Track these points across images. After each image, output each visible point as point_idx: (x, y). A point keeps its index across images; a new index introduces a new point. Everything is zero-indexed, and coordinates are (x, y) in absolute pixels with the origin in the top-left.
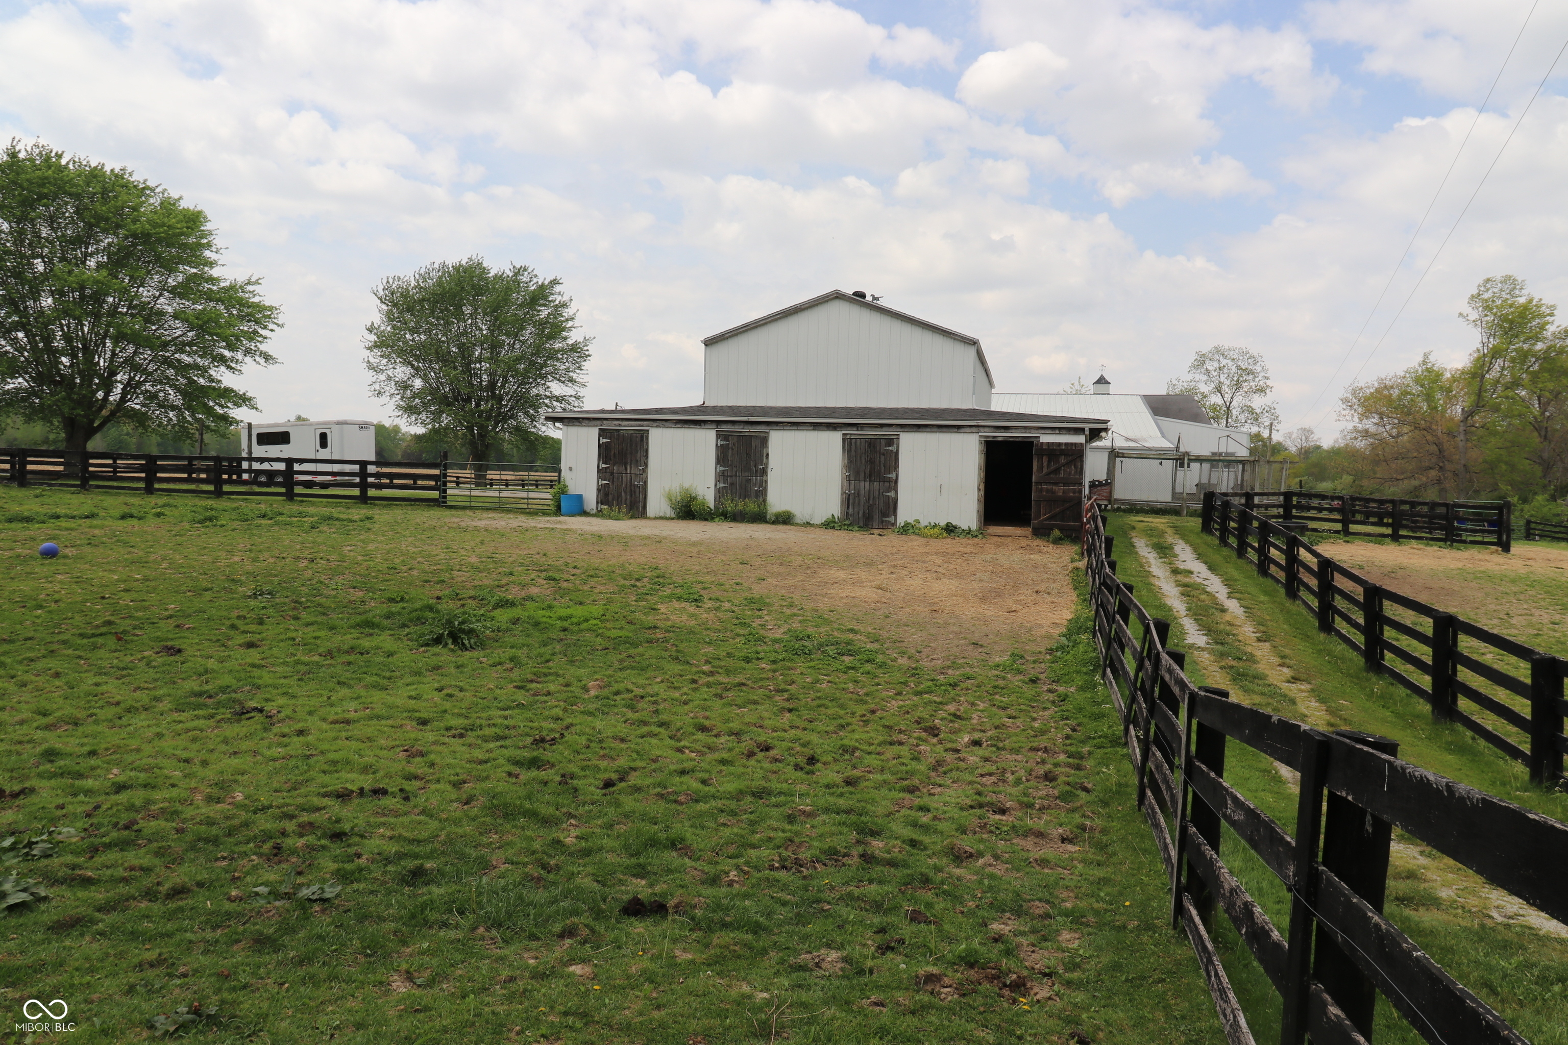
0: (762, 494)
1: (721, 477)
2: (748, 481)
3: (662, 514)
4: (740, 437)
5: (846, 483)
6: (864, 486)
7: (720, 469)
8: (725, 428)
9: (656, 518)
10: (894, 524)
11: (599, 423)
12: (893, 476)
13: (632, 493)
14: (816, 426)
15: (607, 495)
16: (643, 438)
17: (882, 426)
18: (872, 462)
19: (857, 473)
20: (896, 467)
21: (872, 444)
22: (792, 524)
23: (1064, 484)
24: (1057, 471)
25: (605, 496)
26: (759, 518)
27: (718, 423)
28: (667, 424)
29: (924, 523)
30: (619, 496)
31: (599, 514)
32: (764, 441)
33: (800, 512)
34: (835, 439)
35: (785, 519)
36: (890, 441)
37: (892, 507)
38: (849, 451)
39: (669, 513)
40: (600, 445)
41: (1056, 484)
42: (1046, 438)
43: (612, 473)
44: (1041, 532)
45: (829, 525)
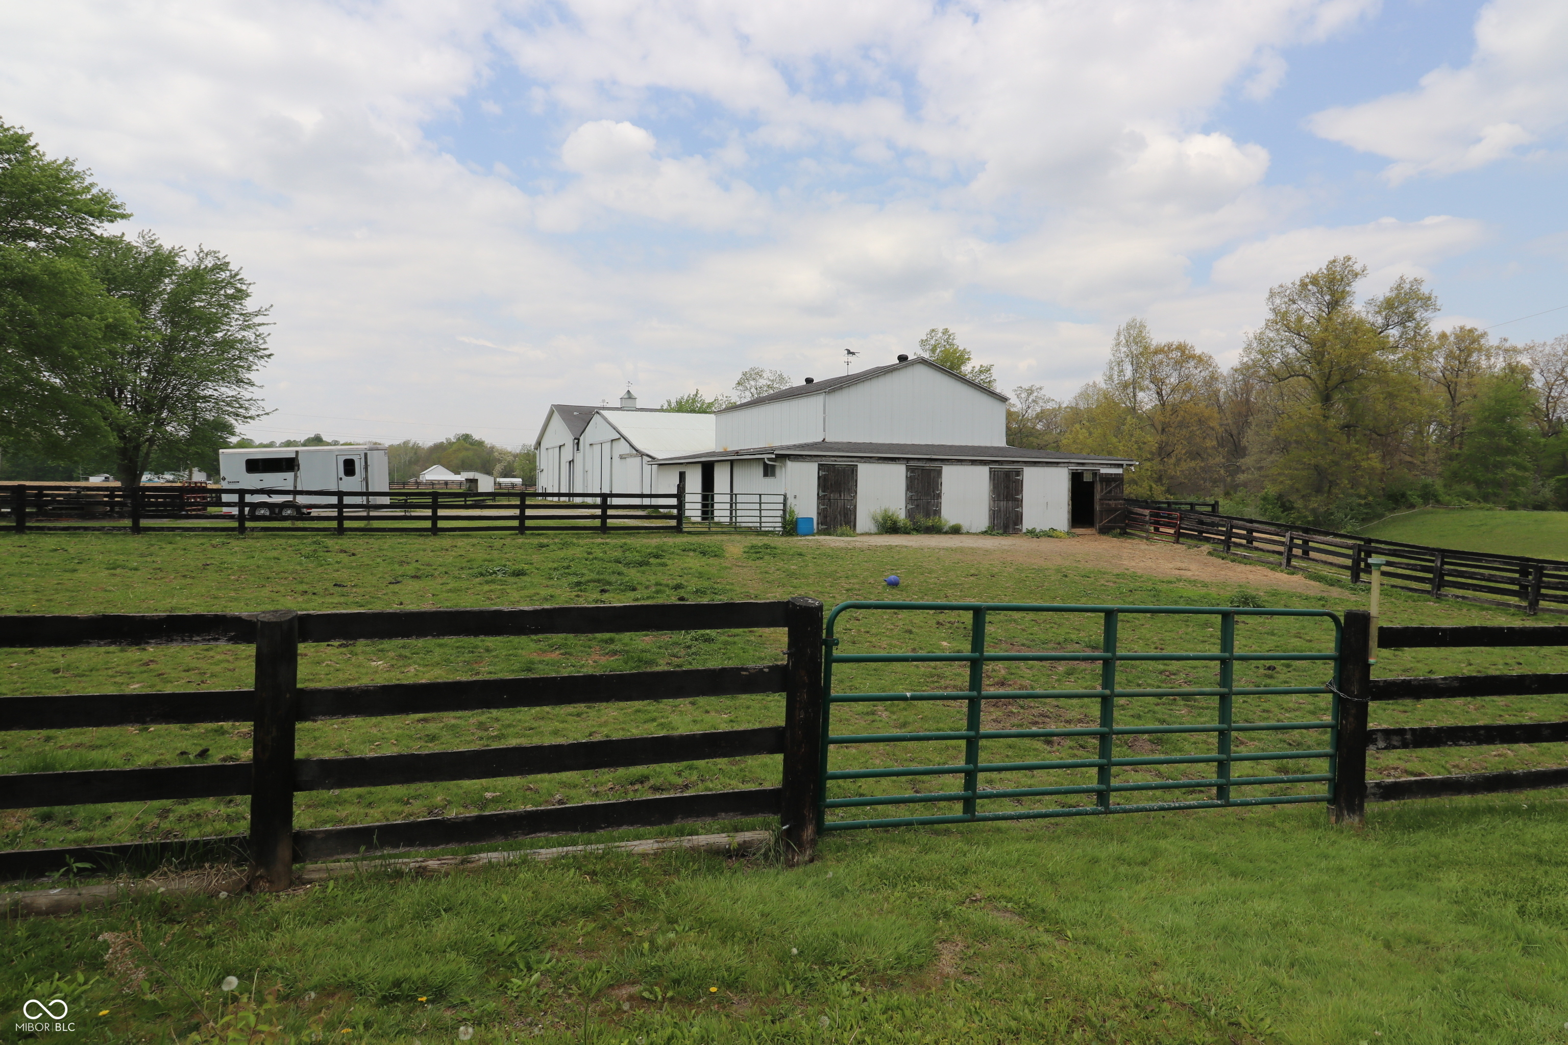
0: (938, 512)
1: (909, 500)
2: (928, 503)
3: (867, 530)
4: (923, 469)
5: (992, 503)
6: (1003, 504)
7: (909, 494)
8: (912, 463)
9: (862, 534)
10: (1021, 530)
11: (819, 459)
12: (1019, 497)
13: (846, 515)
14: (974, 462)
15: (825, 517)
16: (853, 470)
17: (1014, 462)
18: (1007, 487)
19: (999, 495)
20: (1022, 491)
21: (1007, 474)
22: (962, 534)
23: (1115, 500)
24: (1110, 492)
25: (823, 515)
26: (935, 530)
27: (908, 459)
28: (871, 460)
29: (1038, 530)
30: (835, 518)
31: (820, 532)
32: (939, 473)
33: (966, 526)
34: (984, 471)
35: (956, 530)
36: (1019, 473)
37: (1019, 519)
38: (994, 480)
39: (873, 528)
40: (819, 478)
41: (1110, 500)
42: (1104, 471)
43: (829, 500)
44: (1104, 531)
45: (984, 533)
